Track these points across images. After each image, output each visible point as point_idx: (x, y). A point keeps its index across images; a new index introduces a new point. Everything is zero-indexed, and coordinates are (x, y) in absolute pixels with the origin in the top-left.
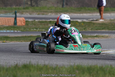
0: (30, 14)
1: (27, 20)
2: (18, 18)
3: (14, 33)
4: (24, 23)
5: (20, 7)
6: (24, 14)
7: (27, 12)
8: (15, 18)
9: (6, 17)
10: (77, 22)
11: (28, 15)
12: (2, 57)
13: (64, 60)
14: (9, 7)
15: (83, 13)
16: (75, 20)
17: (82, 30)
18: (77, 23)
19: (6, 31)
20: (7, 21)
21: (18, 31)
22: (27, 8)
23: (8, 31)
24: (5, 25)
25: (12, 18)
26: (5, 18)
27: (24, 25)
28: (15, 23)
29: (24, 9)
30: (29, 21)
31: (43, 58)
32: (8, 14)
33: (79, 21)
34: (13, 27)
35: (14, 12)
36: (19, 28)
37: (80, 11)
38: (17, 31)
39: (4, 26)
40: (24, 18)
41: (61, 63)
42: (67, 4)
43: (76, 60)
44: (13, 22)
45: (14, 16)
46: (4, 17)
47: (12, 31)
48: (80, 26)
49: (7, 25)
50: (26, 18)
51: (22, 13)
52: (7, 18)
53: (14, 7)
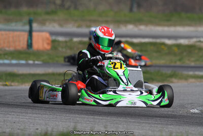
0: (61, 25)
1: (54, 38)
2: (34, 34)
3: (27, 65)
4: (48, 44)
5: (39, 10)
6: (47, 24)
7: (54, 21)
8: (30, 32)
9: (9, 30)
10: (164, 44)
11: (56, 28)
12: (8, 117)
13: (144, 125)
14: (13, 10)
15: (175, 25)
16: (158, 41)
17: (175, 62)
18: (163, 47)
19: (11, 60)
20: (11, 39)
21: (36, 62)
22: (54, 12)
23: (14, 62)
24: (7, 49)
25: (23, 33)
26: (7, 32)
27: (48, 50)
28: (30, 45)
29: (48, 13)
30: (59, 42)
31: (98, 121)
32: (13, 24)
33: (169, 42)
34: (26, 53)
35: (26, 19)
36: (38, 54)
37: (168, 20)
38: (34, 61)
39: (5, 50)
40: (47, 35)
41: (138, 131)
42: (139, 6)
43: (169, 126)
44: (26, 43)
45: (27, 28)
46: (5, 30)
47: (23, 62)
48: (169, 53)
49: (12, 49)
50: (52, 34)
51: (43, 23)
52: (11, 34)
53: (24, 9)
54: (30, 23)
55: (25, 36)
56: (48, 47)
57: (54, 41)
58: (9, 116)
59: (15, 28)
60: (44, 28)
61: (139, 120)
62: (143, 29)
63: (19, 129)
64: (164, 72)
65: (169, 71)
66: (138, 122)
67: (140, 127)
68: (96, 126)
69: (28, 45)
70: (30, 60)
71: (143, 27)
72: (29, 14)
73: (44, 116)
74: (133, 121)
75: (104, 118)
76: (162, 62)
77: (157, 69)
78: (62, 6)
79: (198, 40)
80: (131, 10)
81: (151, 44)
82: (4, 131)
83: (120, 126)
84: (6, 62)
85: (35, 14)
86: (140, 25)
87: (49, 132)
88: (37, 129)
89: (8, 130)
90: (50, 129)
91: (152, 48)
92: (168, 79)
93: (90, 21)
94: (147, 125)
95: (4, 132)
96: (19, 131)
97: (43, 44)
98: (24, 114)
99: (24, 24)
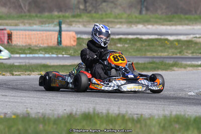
0: (84, 26)
1: (79, 36)
2: (63, 33)
3: (58, 58)
4: (74, 41)
5: (67, 14)
6: (74, 25)
7: (79, 22)
8: (60, 32)
9: (43, 31)
10: (167, 40)
11: (81, 28)
12: (42, 101)
13: (151, 105)
14: (46, 14)
15: (175, 25)
16: (163, 37)
17: (176, 54)
18: (166, 42)
19: (44, 54)
20: (44, 38)
21: (65, 56)
22: (79, 16)
23: (47, 55)
24: (41, 45)
25: (54, 33)
26: (41, 32)
27: (74, 46)
28: (59, 42)
29: (74, 16)
30: (83, 39)
31: (113, 102)
32: (47, 25)
33: (171, 38)
34: (56, 49)
35: (56, 22)
36: (66, 49)
37: (170, 21)
38: (63, 55)
39: (40, 46)
40: (74, 34)
41: (145, 111)
42: (147, 9)
43: (171, 106)
44: (56, 40)
45: (57, 28)
46: (40, 31)
47: (55, 56)
48: (171, 47)
49: (45, 45)
50: (77, 33)
51: (70, 24)
52: (45, 33)
53: (56, 13)
54: (60, 24)
55: (56, 35)
56: (74, 44)
57: (78, 39)
58: (42, 99)
59: (48, 28)
60: (71, 28)
61: (147, 102)
62: (150, 28)
63: (50, 110)
64: (167, 62)
65: (171, 62)
66: (146, 104)
67: (147, 107)
68: (112, 106)
69: (58, 43)
70: (60, 54)
71: (150, 27)
72: (59, 17)
73: (71, 99)
74: (142, 102)
75: (119, 100)
76: (165, 54)
77: (162, 59)
78: (85, 10)
79: (195, 36)
80: (141, 13)
81: (157, 40)
82: (39, 111)
83: (131, 106)
84: (41, 55)
85: (64, 17)
86: (148, 25)
87: (74, 112)
88: (65, 110)
89: (41, 111)
90: (75, 110)
91: (157, 43)
92: (170, 68)
93: (108, 22)
94: (153, 105)
95: (39, 113)
96: (50, 111)
97: (70, 42)
98: (55, 98)
99: (55, 26)
